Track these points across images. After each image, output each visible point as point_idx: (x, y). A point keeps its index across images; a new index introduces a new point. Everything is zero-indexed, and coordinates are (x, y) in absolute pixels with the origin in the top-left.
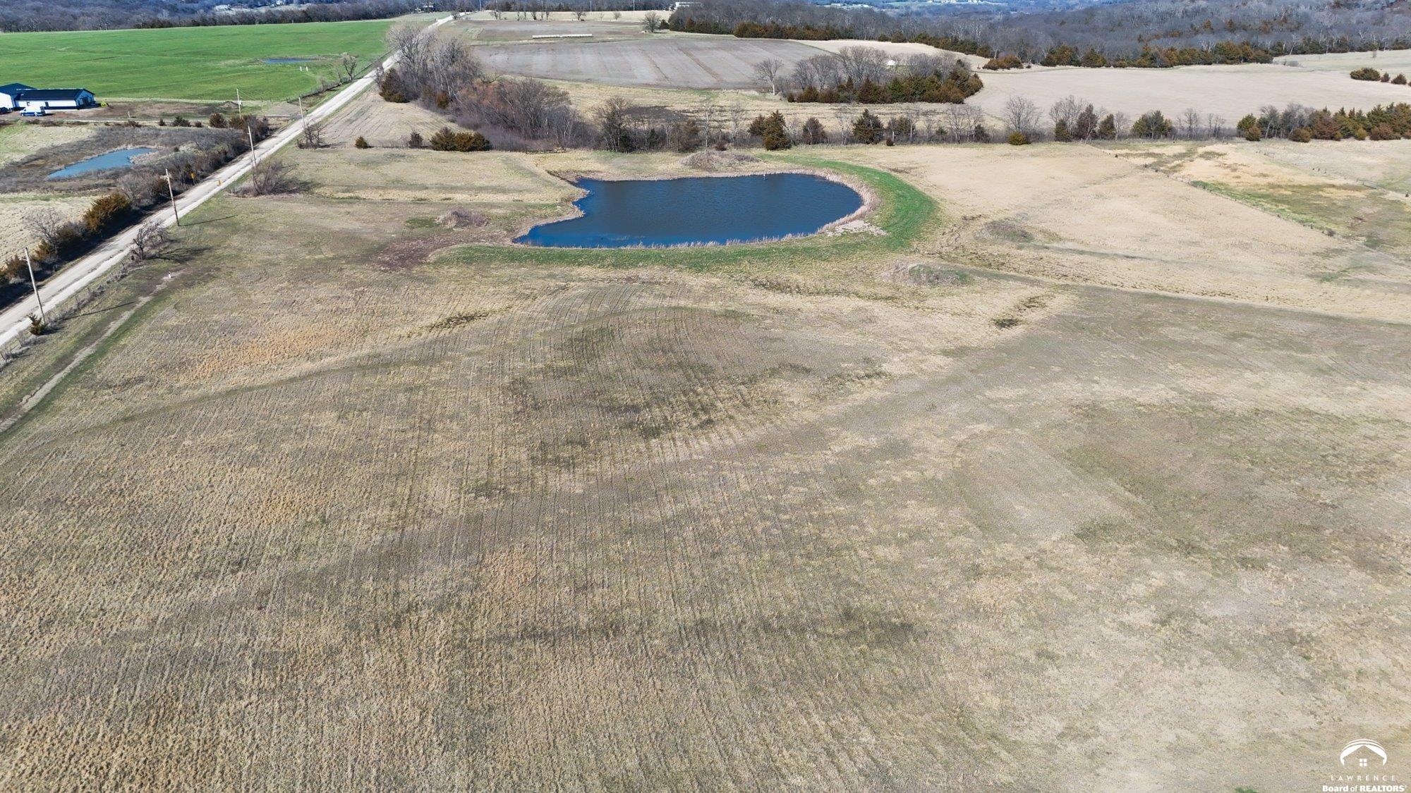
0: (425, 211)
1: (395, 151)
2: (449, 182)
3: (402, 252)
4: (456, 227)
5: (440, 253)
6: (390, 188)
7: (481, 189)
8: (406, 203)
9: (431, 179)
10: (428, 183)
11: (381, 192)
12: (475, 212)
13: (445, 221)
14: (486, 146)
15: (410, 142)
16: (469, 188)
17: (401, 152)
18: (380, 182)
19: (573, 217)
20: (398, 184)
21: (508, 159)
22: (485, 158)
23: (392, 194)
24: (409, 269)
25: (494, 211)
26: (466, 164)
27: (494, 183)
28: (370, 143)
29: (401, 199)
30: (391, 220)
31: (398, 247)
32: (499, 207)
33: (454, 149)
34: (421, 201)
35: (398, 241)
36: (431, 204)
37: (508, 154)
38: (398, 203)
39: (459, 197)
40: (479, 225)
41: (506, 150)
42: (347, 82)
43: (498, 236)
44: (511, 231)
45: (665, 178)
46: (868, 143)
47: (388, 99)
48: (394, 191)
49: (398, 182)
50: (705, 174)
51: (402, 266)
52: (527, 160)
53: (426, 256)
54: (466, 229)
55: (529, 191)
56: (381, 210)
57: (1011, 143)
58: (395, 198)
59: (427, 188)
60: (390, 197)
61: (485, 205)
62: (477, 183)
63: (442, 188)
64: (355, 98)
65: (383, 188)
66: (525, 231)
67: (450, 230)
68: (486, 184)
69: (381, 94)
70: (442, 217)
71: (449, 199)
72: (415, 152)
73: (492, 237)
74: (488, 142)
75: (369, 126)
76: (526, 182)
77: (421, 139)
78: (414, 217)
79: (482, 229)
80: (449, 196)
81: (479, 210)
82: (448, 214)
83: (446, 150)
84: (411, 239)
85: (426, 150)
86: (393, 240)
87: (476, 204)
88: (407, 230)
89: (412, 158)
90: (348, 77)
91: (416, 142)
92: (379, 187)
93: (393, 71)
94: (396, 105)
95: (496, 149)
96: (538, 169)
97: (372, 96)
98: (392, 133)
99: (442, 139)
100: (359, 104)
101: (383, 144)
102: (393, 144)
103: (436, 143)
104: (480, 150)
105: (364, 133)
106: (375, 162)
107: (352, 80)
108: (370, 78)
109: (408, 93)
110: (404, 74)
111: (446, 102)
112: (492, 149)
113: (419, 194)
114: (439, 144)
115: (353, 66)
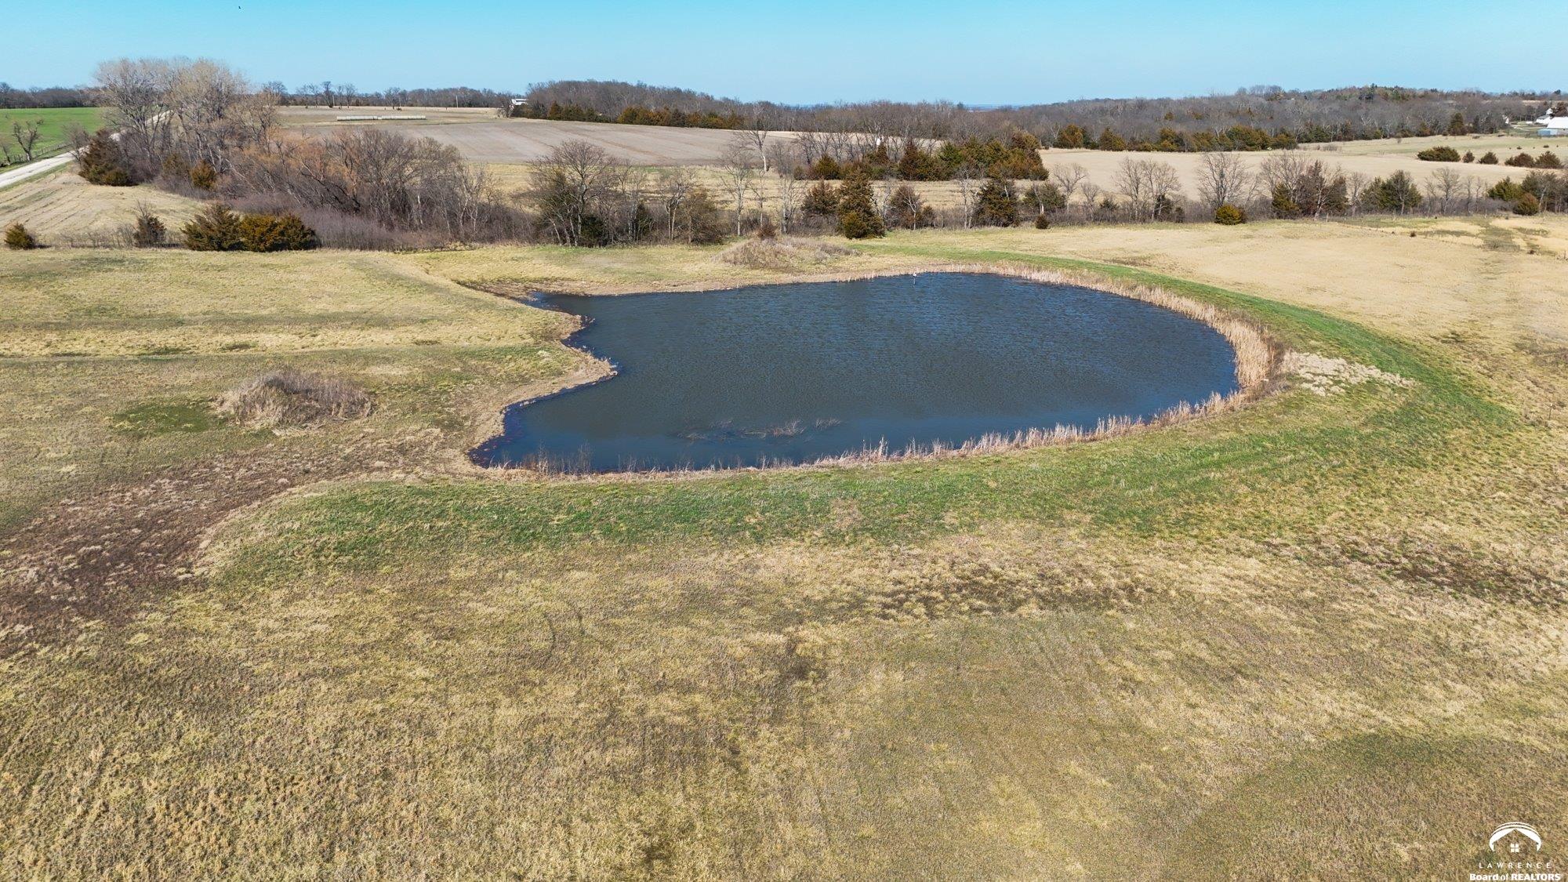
0: (182, 381)
1: (101, 253)
2: (233, 307)
3: (92, 532)
4: (280, 424)
5: (242, 529)
6: (78, 327)
7: (323, 320)
8: (119, 362)
9: (190, 303)
10: (184, 312)
11: (52, 337)
12: (329, 375)
13: (244, 410)
14: (307, 241)
15: (137, 236)
16: (293, 320)
17: (114, 254)
18: (53, 313)
19: (594, 378)
20: (103, 316)
21: (360, 261)
22: (310, 262)
23: (83, 342)
24: (119, 620)
25: (376, 371)
26: (272, 274)
27: (352, 307)
28: (40, 240)
29: (106, 353)
30: (66, 413)
31: (81, 512)
32: (387, 360)
33: (237, 247)
34: (164, 356)
35: (83, 488)
36: (196, 361)
37: (357, 254)
38: (96, 364)
39: (271, 341)
40: (351, 414)
41: (351, 247)
42: (20, 163)
43: (422, 446)
44: (452, 425)
45: (712, 287)
46: (1005, 225)
47: (95, 181)
48: (89, 334)
49: (103, 311)
50: (787, 278)
51: (88, 610)
52: (407, 264)
53: (181, 546)
54: (313, 430)
55: (447, 320)
56: (40, 385)
57: (1218, 221)
58: (91, 348)
59: (180, 323)
60: (78, 347)
61: (350, 357)
62: (312, 308)
63: (219, 321)
64: (30, 180)
65: (59, 327)
66: (490, 426)
67: (265, 434)
68: (333, 309)
69: (81, 174)
70: (232, 397)
71: (245, 346)
72: (148, 254)
73: (402, 450)
74: (313, 233)
75: (46, 217)
76: (425, 304)
77: (162, 230)
78: (144, 400)
79: (363, 425)
80: (242, 338)
81: (337, 369)
82: (250, 386)
83: (220, 248)
84: (131, 477)
85: (175, 251)
86: (63, 488)
87: (323, 355)
88: (118, 446)
89: (140, 266)
90: (24, 155)
91: (150, 233)
92: (45, 326)
93: (103, 134)
94: (111, 189)
95: (329, 245)
96: (435, 278)
97: (65, 177)
98: (98, 225)
99: (209, 227)
100: (36, 188)
101: (73, 242)
102: (99, 240)
103: (199, 235)
104: (297, 248)
105: (29, 227)
106: (48, 274)
107: (32, 160)
108: (65, 158)
109: (134, 171)
110: (125, 138)
111: (212, 176)
112: (321, 246)
113: (160, 338)
114: (205, 238)
115: (34, 137)
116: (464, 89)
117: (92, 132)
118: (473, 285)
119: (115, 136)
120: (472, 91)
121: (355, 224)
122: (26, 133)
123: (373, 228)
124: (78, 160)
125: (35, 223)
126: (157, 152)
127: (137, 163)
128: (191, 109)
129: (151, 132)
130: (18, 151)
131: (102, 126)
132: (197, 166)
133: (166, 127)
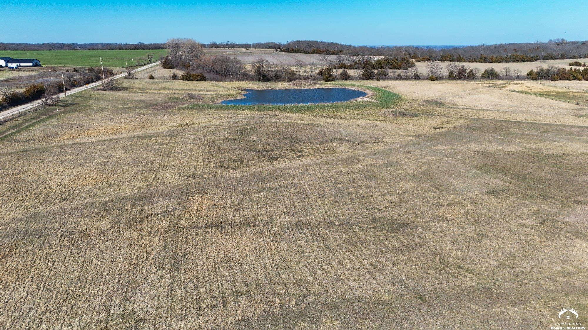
0: (176, 96)
1: (166, 80)
2: (187, 88)
3: (163, 106)
4: (188, 99)
5: (180, 106)
6: (162, 90)
7: (201, 90)
8: (168, 94)
9: (180, 88)
11: (158, 91)
12: (198, 95)
13: (184, 98)
14: (205, 79)
15: (172, 77)
16: (196, 90)
17: (168, 80)
19: (241, 98)
21: (214, 83)
22: (204, 83)
24: (166, 110)
25: (206, 96)
26: (196, 84)
27: (207, 89)
28: (155, 78)
30: (160, 97)
32: (209, 95)
33: (191, 80)
35: (162, 103)
36: (179, 94)
38: (165, 94)
39: (192, 92)
40: (199, 99)
41: (213, 81)
42: (148, 64)
43: (207, 102)
44: (213, 101)
46: (368, 80)
47: (165, 68)
49: (166, 88)
50: (298, 88)
51: (163, 110)
52: (222, 84)
53: (174, 107)
54: (193, 100)
56: (156, 95)
57: (430, 80)
58: (163, 92)
59: (177, 90)
60: (161, 92)
61: (203, 94)
62: (199, 89)
63: (184, 90)
64: (151, 67)
65: (158, 89)
66: (219, 101)
67: (186, 100)
68: (204, 89)
69: (162, 66)
70: (182, 97)
71: (187, 93)
72: (174, 81)
73: (204, 103)
74: (206, 77)
76: (221, 89)
77: (177, 76)
78: (171, 97)
81: (200, 95)
82: (185, 95)
83: (187, 80)
84: (167, 102)
85: (179, 80)
86: (160, 103)
88: (167, 100)
89: (172, 82)
90: (149, 62)
91: (175, 77)
92: (157, 89)
93: (168, 57)
94: (168, 70)
95: (209, 80)
96: (227, 86)
97: (158, 67)
98: (165, 76)
99: (186, 76)
100: (152, 69)
101: (161, 78)
102: (165, 78)
103: (184, 77)
104: (202, 81)
105: (153, 75)
106: (157, 83)
107: (151, 63)
108: (158, 63)
109: (173, 66)
110: (172, 58)
111: (189, 67)
112: (207, 80)
113: (174, 92)
114: (184, 78)
115: (152, 57)
116: (272, 43)
117: (165, 56)
118: (233, 88)
119: (170, 57)
120: (274, 43)
121: (215, 76)
122: (150, 57)
123: (220, 77)
124: (161, 63)
125: (155, 75)
126: (179, 61)
127: (174, 64)
128: (186, 50)
129: (178, 56)
130: (148, 61)
131: (167, 55)
132: (186, 64)
133: (181, 55)
